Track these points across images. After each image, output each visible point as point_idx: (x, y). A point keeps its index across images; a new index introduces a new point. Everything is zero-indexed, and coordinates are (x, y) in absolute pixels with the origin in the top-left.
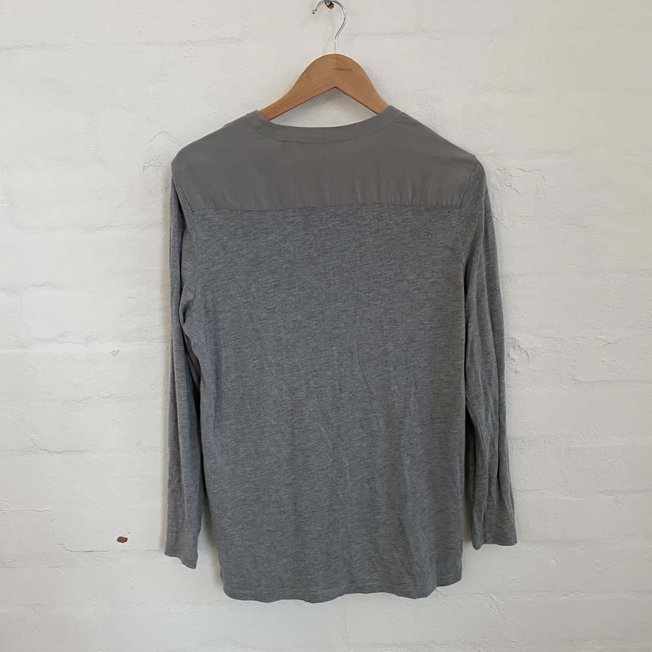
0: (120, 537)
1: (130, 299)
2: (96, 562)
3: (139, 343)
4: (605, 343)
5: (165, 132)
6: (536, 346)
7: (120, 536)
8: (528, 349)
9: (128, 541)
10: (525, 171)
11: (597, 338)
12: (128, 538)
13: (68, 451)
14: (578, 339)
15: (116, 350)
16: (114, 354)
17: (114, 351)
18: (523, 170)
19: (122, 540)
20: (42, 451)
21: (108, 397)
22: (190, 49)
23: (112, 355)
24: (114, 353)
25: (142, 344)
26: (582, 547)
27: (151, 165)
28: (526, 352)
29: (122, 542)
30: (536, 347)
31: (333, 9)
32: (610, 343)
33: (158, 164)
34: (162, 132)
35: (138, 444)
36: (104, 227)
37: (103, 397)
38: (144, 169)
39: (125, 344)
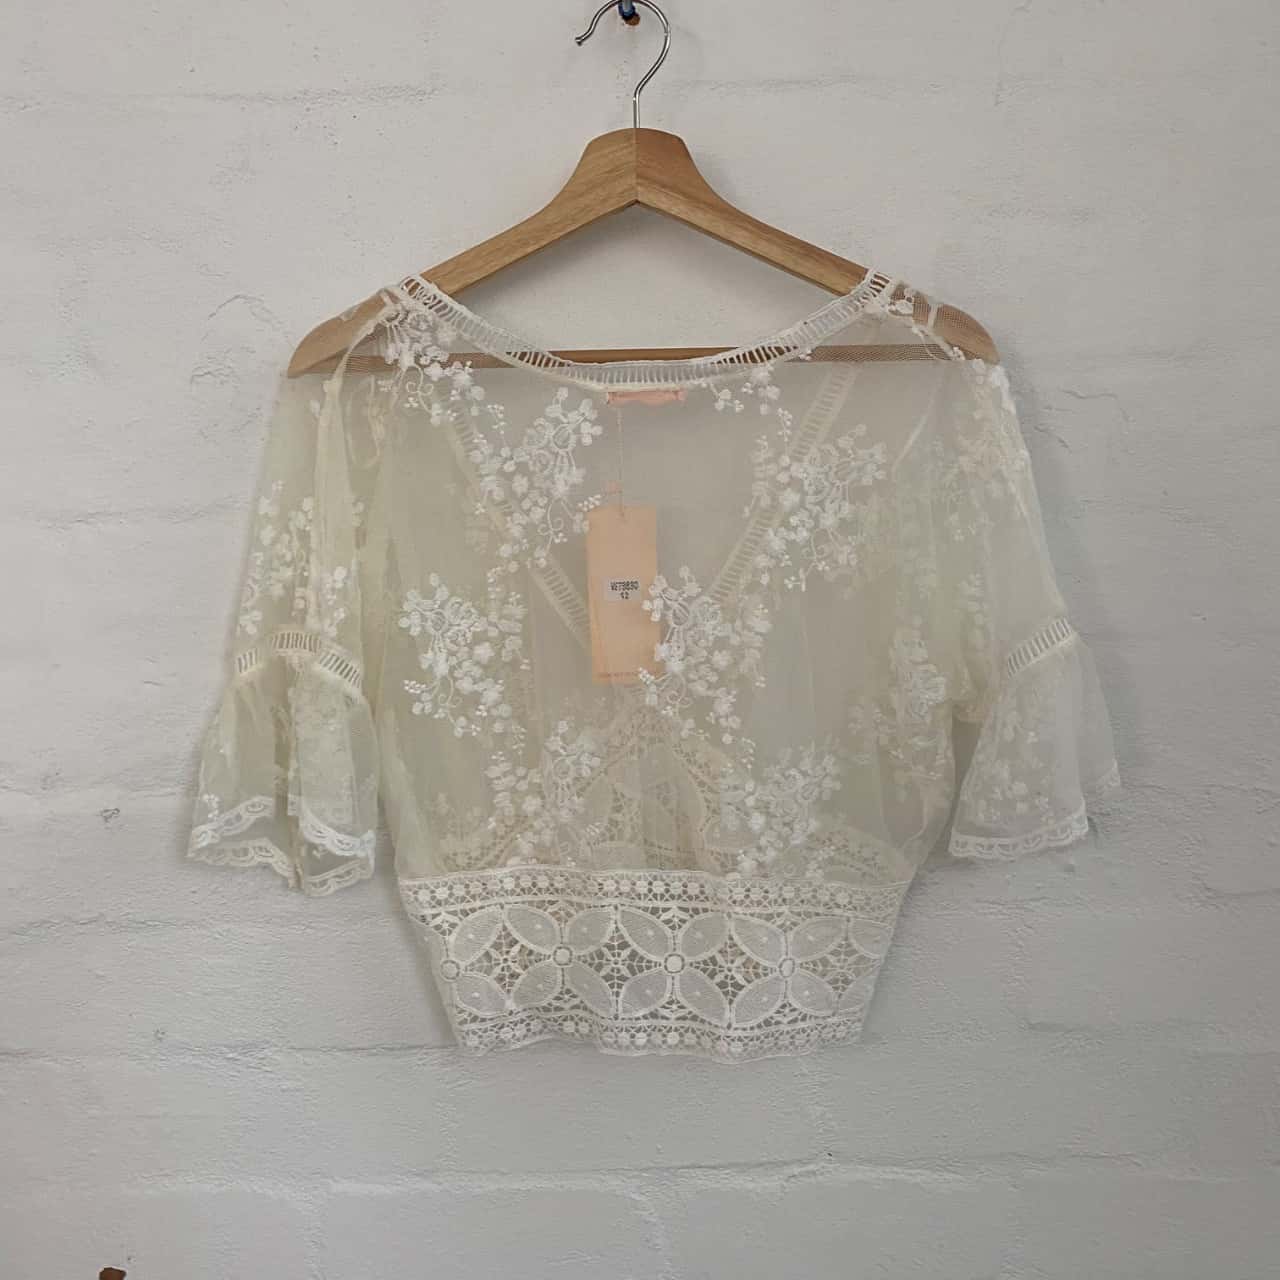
0: (105, 1270)
1: (148, 686)
3: (169, 790)
4: (1275, 800)
5: (244, 297)
7: (107, 1267)
10: (1081, 398)
11: (1257, 790)
12: (127, 1271)
15: (112, 807)
16: (106, 819)
17: (106, 811)
18: (1074, 394)
21: (91, 922)
22: (308, 110)
23: (101, 819)
24: (108, 815)
27: (209, 373)
31: (636, 27)
33: (228, 371)
34: (237, 297)
35: (159, 1036)
36: (92, 515)
37: (77, 923)
38: (192, 381)
39: (134, 794)
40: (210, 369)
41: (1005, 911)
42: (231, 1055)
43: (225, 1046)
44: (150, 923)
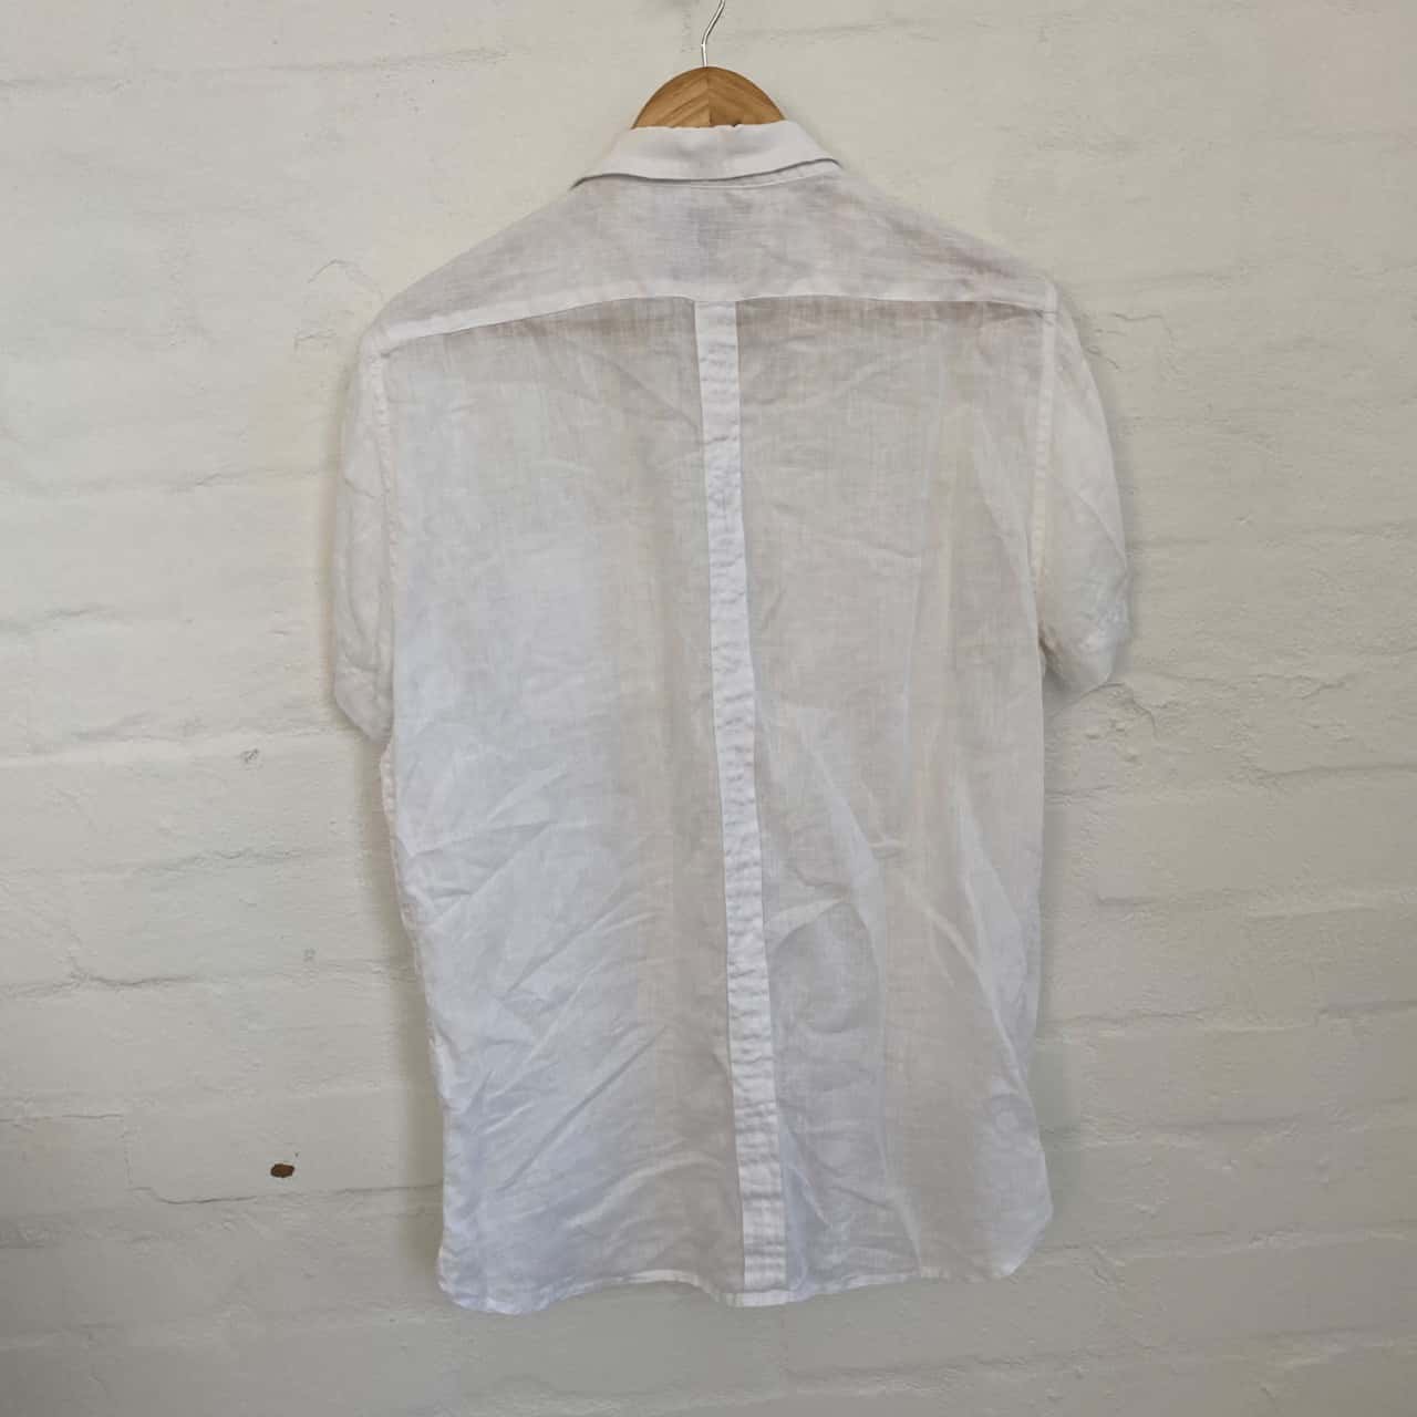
0: (276, 1166)
2: (227, 1224)
3: (300, 731)
4: (1318, 686)
5: (340, 262)
6: (1173, 698)
7: (277, 1163)
8: (1153, 707)
9: (295, 1174)
10: (1130, 320)
11: (1299, 677)
12: (296, 1166)
13: (155, 981)
14: (1259, 679)
15: (252, 748)
16: (246, 760)
17: (247, 753)
18: (1124, 317)
19: (282, 1171)
20: (95, 983)
21: (239, 855)
22: (388, 77)
23: (241, 761)
24: (249, 756)
25: (307, 734)
26: (1287, 1133)
27: (311, 337)
28: (1147, 712)
29: (283, 1176)
30: (1170, 703)
32: (1329, 687)
33: (329, 334)
34: (333, 262)
35: (309, 955)
36: (212, 478)
37: (226, 857)
38: (296, 345)
39: (270, 737)
40: (312, 333)
44: (294, 854)
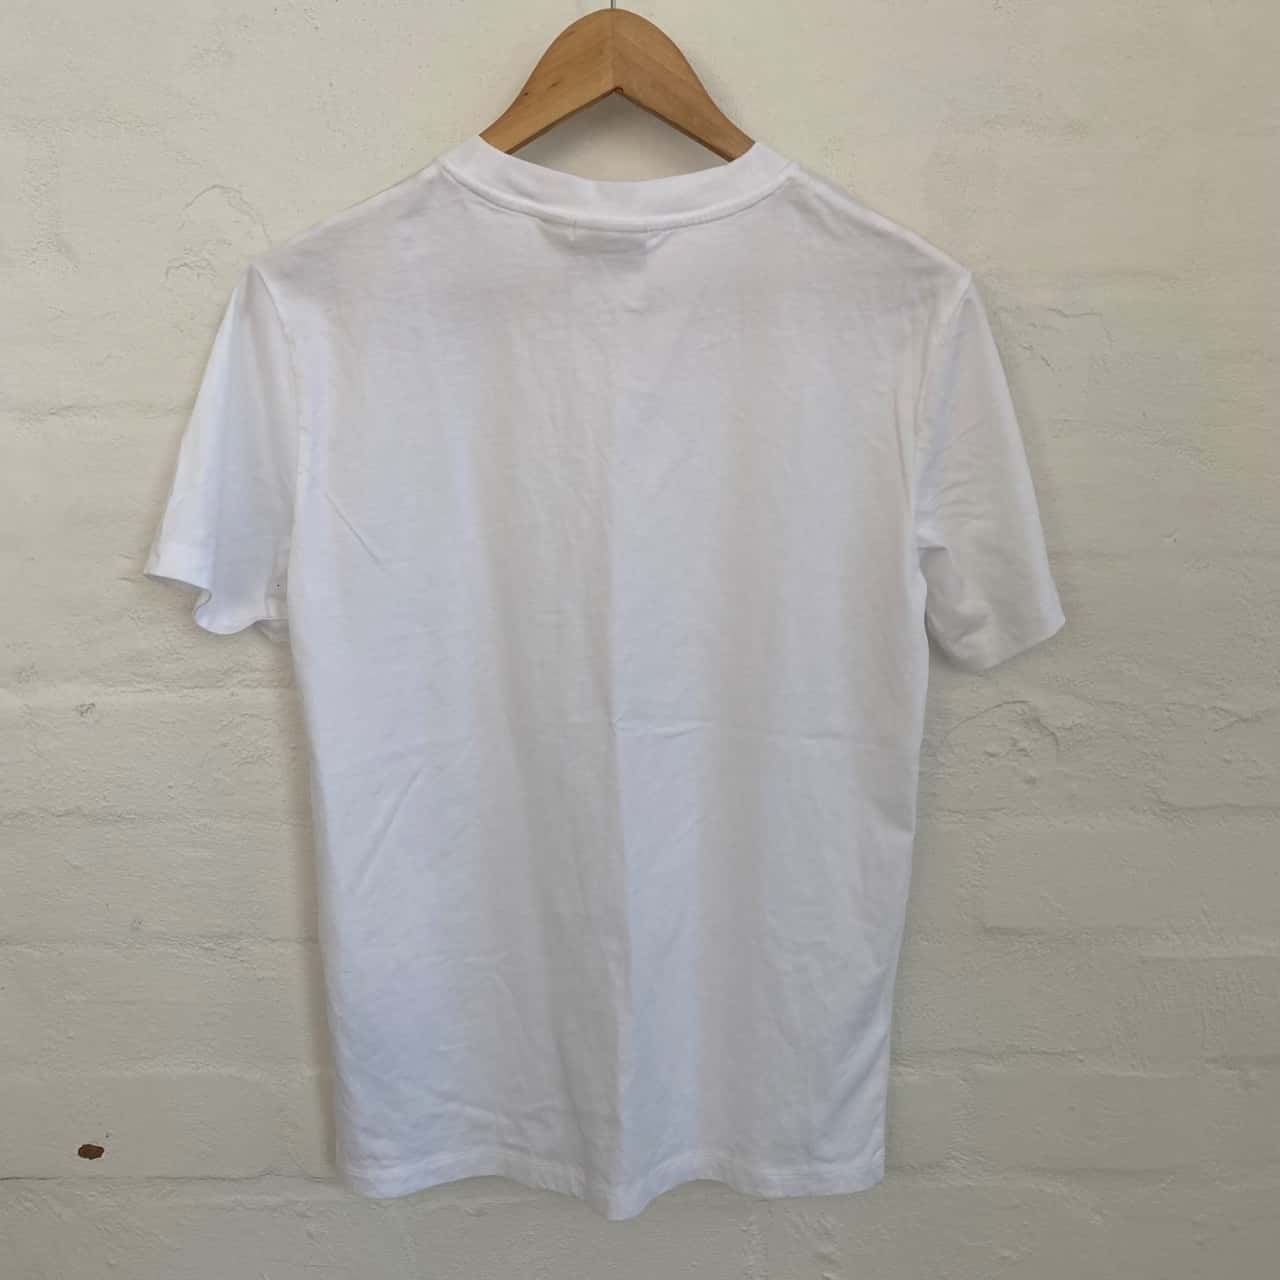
0: (84, 1146)
1: (123, 581)
2: (28, 1204)
3: (143, 686)
4: (1232, 719)
5: (222, 187)
6: (1078, 721)
7: (86, 1143)
8: (1058, 728)
9: (103, 1155)
10: (1066, 316)
11: (1215, 707)
12: (106, 1149)
14: (1171, 707)
15: (91, 701)
16: (82, 713)
17: (82, 706)
18: (1060, 312)
19: (90, 1152)
21: (68, 813)
23: (77, 713)
24: (85, 710)
25: (150, 690)
26: (1164, 1185)
27: (185, 265)
28: (1053, 734)
29: (91, 1158)
30: (1076, 725)
32: (1245, 720)
33: (204, 264)
34: (214, 187)
35: (136, 926)
36: (66, 408)
37: (53, 815)
38: (167, 273)
39: (110, 690)
40: (187, 261)
41: (965, 820)
42: (207, 946)
43: (202, 936)
44: (127, 816)
